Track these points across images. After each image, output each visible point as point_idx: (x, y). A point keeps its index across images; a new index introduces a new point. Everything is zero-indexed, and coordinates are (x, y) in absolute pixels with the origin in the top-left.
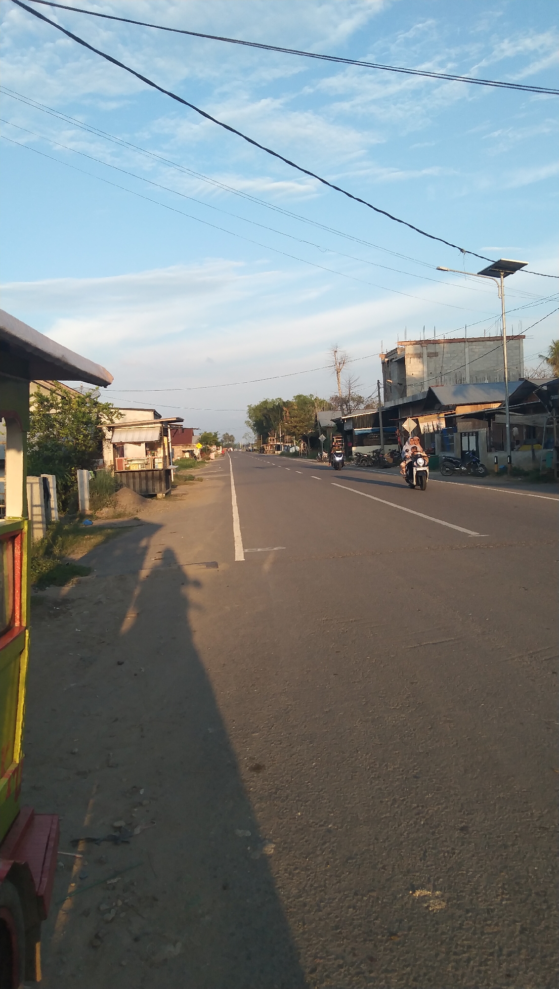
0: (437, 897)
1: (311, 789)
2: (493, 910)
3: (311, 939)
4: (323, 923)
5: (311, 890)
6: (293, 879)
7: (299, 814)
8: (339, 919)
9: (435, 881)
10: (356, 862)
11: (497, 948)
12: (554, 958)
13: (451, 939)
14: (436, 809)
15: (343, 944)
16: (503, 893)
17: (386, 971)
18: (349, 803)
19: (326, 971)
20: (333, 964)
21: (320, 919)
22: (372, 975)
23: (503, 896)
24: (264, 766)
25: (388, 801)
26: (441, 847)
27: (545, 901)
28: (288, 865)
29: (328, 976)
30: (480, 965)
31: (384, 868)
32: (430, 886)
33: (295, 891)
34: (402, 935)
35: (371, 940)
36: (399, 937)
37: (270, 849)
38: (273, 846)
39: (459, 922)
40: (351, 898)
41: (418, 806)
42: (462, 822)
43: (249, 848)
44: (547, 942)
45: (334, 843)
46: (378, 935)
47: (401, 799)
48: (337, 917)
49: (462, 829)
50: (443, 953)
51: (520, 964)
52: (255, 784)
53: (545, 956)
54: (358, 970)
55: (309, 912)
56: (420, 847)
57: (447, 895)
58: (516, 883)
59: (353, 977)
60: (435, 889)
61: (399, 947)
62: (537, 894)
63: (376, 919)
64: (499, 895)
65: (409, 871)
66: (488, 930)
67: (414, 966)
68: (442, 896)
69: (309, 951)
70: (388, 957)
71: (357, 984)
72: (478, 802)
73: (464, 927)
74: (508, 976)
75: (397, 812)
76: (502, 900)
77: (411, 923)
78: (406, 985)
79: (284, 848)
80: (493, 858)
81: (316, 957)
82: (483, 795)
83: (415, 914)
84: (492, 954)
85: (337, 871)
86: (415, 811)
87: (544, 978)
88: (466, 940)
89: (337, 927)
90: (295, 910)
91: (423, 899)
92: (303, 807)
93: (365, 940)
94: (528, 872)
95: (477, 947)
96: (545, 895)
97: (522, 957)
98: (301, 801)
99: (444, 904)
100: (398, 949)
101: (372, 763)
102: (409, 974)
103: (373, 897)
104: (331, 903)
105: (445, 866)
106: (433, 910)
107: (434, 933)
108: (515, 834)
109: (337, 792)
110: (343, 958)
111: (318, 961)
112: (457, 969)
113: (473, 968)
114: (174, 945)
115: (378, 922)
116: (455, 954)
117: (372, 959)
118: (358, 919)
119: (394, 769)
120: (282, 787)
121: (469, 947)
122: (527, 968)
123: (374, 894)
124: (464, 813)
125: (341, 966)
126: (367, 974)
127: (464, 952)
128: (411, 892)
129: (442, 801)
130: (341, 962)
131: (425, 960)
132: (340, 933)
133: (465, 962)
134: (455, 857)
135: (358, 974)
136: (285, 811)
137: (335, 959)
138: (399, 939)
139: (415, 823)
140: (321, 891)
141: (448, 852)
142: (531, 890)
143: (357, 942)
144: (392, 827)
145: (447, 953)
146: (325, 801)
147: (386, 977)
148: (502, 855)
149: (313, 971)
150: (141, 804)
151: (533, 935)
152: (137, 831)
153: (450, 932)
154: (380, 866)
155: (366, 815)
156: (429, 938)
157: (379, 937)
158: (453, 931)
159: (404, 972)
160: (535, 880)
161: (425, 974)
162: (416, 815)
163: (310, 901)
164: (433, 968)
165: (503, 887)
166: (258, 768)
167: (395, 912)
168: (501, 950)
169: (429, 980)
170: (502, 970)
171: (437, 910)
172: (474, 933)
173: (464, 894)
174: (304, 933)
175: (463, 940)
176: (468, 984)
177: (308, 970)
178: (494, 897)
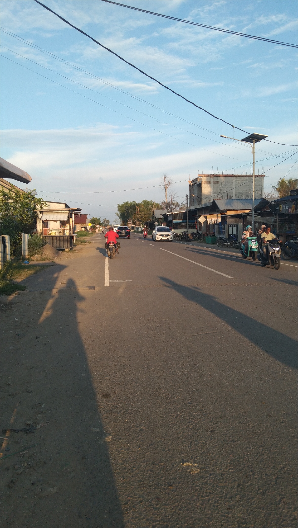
0: (195, 467)
1: (134, 408)
3: (126, 486)
5: (129, 461)
6: (120, 455)
7: (126, 420)
8: (142, 476)
9: (195, 458)
10: (154, 447)
11: (224, 494)
12: (254, 500)
13: (201, 489)
14: (199, 420)
15: (143, 490)
16: (230, 466)
17: (165, 504)
18: (153, 416)
19: (133, 504)
20: (137, 500)
21: (133, 477)
22: (158, 506)
23: (230, 467)
24: (110, 395)
25: (174, 415)
26: (200, 441)
27: (252, 471)
28: (118, 447)
29: (134, 507)
30: (215, 503)
31: (168, 450)
32: (192, 461)
33: (120, 461)
34: (175, 486)
35: (158, 488)
36: (173, 487)
37: (109, 439)
38: (111, 437)
39: (206, 480)
40: (150, 466)
41: (189, 419)
42: (212, 428)
43: (98, 438)
44: (251, 492)
45: (144, 436)
46: (162, 486)
47: (181, 414)
49: (212, 431)
50: (196, 496)
51: (236, 503)
52: (103, 404)
53: (249, 499)
54: (150, 504)
55: (127, 472)
56: (188, 440)
57: (201, 466)
58: (237, 461)
59: (147, 507)
60: (194, 462)
62: (248, 467)
63: (162, 477)
64: (228, 467)
65: (181, 453)
66: (220, 484)
67: (180, 502)
68: (198, 466)
69: (125, 493)
70: (167, 498)
71: (149, 511)
72: (221, 417)
73: (208, 483)
74: (229, 509)
75: (178, 421)
76: (230, 469)
77: (180, 480)
78: (175, 512)
79: (116, 439)
80: (226, 447)
81: (128, 496)
82: (224, 414)
83: (183, 475)
84: (221, 497)
85: (144, 451)
86: (188, 421)
87: (247, 510)
88: (209, 489)
89: (141, 481)
90: (120, 471)
91: (188, 467)
92: (128, 417)
93: (155, 488)
94: (244, 455)
95: (214, 493)
96: (252, 468)
97: (237, 499)
98: (128, 414)
99: (199, 470)
100: (172, 493)
101: (168, 395)
102: (177, 507)
103: (162, 466)
104: (139, 468)
105: (201, 451)
106: (193, 473)
107: (192, 486)
108: (239, 435)
109: (147, 410)
110: (143, 497)
111: (129, 498)
112: (202, 505)
113: (211, 504)
114: (53, 488)
115: (163, 479)
116: (202, 496)
117: (158, 498)
118: (153, 477)
119: (178, 398)
120: (118, 406)
121: (210, 493)
122: (239, 505)
123: (162, 464)
124: (213, 423)
125: (141, 501)
126: (155, 506)
127: (207, 496)
128: (182, 464)
129: (202, 416)
130: (142, 499)
131: (186, 500)
132: (143, 484)
133: (207, 501)
134: (207, 446)
135: (150, 506)
136: (119, 419)
137: (139, 498)
138: (173, 488)
139: (187, 427)
140: (134, 462)
141: (203, 443)
142: (245, 465)
143: (151, 489)
144: (175, 429)
145: (198, 496)
146: (141, 414)
147: (165, 508)
148: (231, 446)
149: (126, 503)
150: (42, 412)
151: (244, 488)
152: (39, 427)
153: (200, 486)
154: (166, 449)
155: (162, 422)
156: (189, 488)
157: (163, 487)
158: (202, 484)
159: (174, 505)
160: (247, 459)
161: (185, 507)
162: (188, 423)
163: (128, 467)
164: (190, 504)
165: (230, 463)
166: (106, 396)
167: (173, 474)
168: (226, 495)
169: (187, 510)
170: (226, 505)
171: (195, 473)
172: (213, 487)
173: (209, 466)
174: (123, 483)
175: (207, 490)
176: (208, 513)
177: (123, 503)
178: (225, 468)
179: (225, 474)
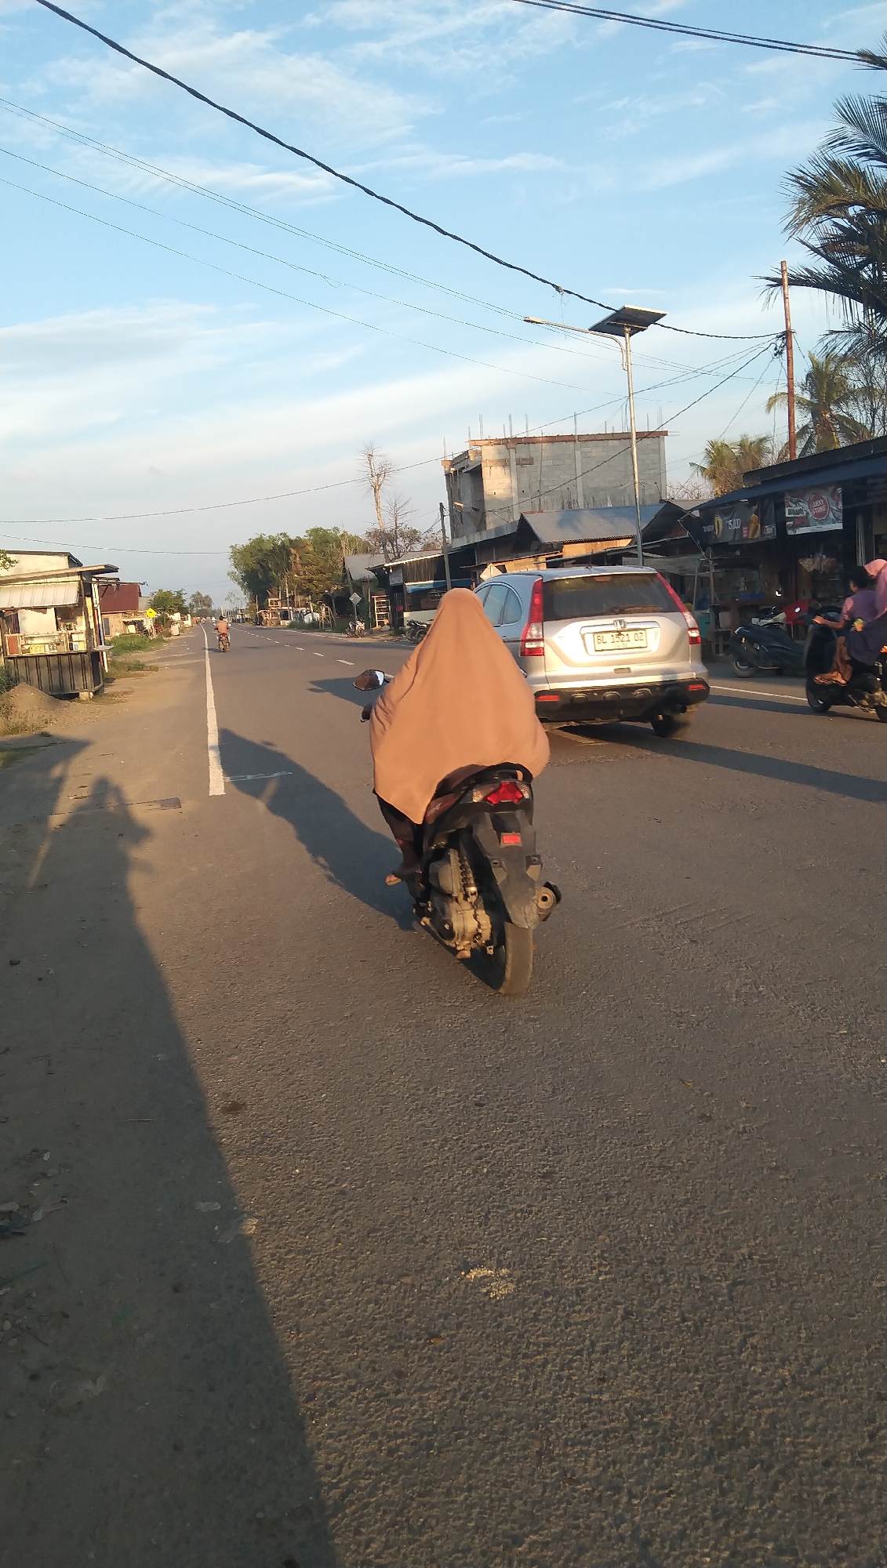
0: (503, 1278)
1: (318, 1133)
2: (584, 1290)
3: (308, 1352)
4: (327, 1329)
5: (311, 1283)
6: (284, 1269)
7: (297, 1171)
8: (352, 1320)
9: (500, 1253)
10: (383, 1234)
11: (587, 1342)
12: (670, 1350)
13: (521, 1336)
14: (506, 1149)
15: (357, 1357)
16: (600, 1265)
17: (422, 1389)
18: (375, 1150)
19: (329, 1398)
20: (341, 1386)
21: (324, 1324)
22: (399, 1396)
23: (601, 1269)
24: (244, 1104)
25: (434, 1143)
26: (512, 1204)
27: (663, 1272)
28: (277, 1247)
29: (332, 1405)
30: (562, 1369)
31: (424, 1241)
32: (493, 1262)
33: (286, 1285)
34: (448, 1335)
35: (400, 1347)
36: (443, 1339)
37: (251, 1226)
38: (255, 1221)
39: (534, 1311)
40: (373, 1289)
41: (480, 1147)
42: (544, 1166)
43: (216, 1228)
44: (662, 1329)
45: (350, 1209)
46: (411, 1339)
47: (455, 1138)
48: (349, 1318)
49: (545, 1176)
50: (508, 1356)
51: (621, 1362)
52: (229, 1132)
53: (658, 1348)
54: (378, 1392)
55: (308, 1313)
56: (479, 1206)
57: (518, 1273)
58: (620, 1249)
59: (370, 1402)
60: (500, 1265)
61: (442, 1354)
62: (651, 1262)
63: (409, 1316)
64: (595, 1268)
65: (461, 1243)
66: (575, 1318)
67: (464, 1379)
68: (510, 1275)
69: (304, 1370)
70: (426, 1369)
71: (377, 1411)
72: (569, 1135)
73: (541, 1317)
74: (603, 1380)
75: (448, 1158)
76: (599, 1274)
77: (461, 1319)
78: (451, 1406)
79: (271, 1224)
80: (588, 1215)
81: (315, 1379)
82: (578, 1124)
83: (468, 1304)
84: (579, 1352)
85: (352, 1251)
86: (476, 1154)
87: (653, 1378)
88: (543, 1335)
89: (349, 1333)
90: (286, 1313)
91: (482, 1281)
92: (303, 1161)
93: (392, 1348)
94: (639, 1232)
95: (558, 1344)
96: (662, 1263)
97: (624, 1352)
98: (300, 1152)
99: (512, 1286)
100: (440, 1356)
101: (413, 1088)
102: (455, 1391)
103: (406, 1284)
104: (342, 1298)
105: (517, 1231)
106: (496, 1296)
107: (495, 1330)
108: (623, 1178)
109: (358, 1135)
110: (356, 1376)
111: (318, 1384)
112: (527, 1378)
113: (551, 1373)
114: (94, 1382)
115: (411, 1320)
116: (525, 1356)
117: (400, 1374)
118: (382, 1319)
119: (446, 1094)
120: (272, 1133)
121: (547, 1345)
122: (630, 1367)
123: (407, 1280)
124: (549, 1153)
125: (352, 1388)
126: (392, 1396)
127: (539, 1353)
128: (463, 1273)
129: (516, 1138)
130: (353, 1382)
131: (480, 1369)
132: (355, 1340)
133: (539, 1366)
134: (533, 1217)
135: (378, 1397)
136: (275, 1169)
137: (345, 1379)
138: (442, 1342)
139: (475, 1172)
140: (326, 1282)
141: (522, 1210)
142: (642, 1257)
143: (378, 1351)
144: (439, 1180)
145: (514, 1357)
146: (338, 1149)
147: (421, 1398)
148: (602, 1210)
149: (311, 1398)
150: (44, 1175)
151: (641, 1321)
152: (38, 1216)
153: (520, 1327)
154: (418, 1238)
155: (401, 1165)
156: (488, 1336)
157: (412, 1342)
158: (524, 1323)
159: (448, 1389)
160: (649, 1243)
161: (479, 1389)
162: (476, 1159)
163: (310, 1298)
164: (492, 1380)
165: (601, 1257)
166: (235, 1108)
167: (438, 1303)
168: (593, 1344)
169: (485, 1397)
170: (593, 1373)
171: (502, 1295)
172: (555, 1326)
173: (542, 1270)
174: (299, 1345)
175: (538, 1336)
176: (542, 1397)
177: (302, 1399)
178: (588, 1272)
179: (587, 1288)
